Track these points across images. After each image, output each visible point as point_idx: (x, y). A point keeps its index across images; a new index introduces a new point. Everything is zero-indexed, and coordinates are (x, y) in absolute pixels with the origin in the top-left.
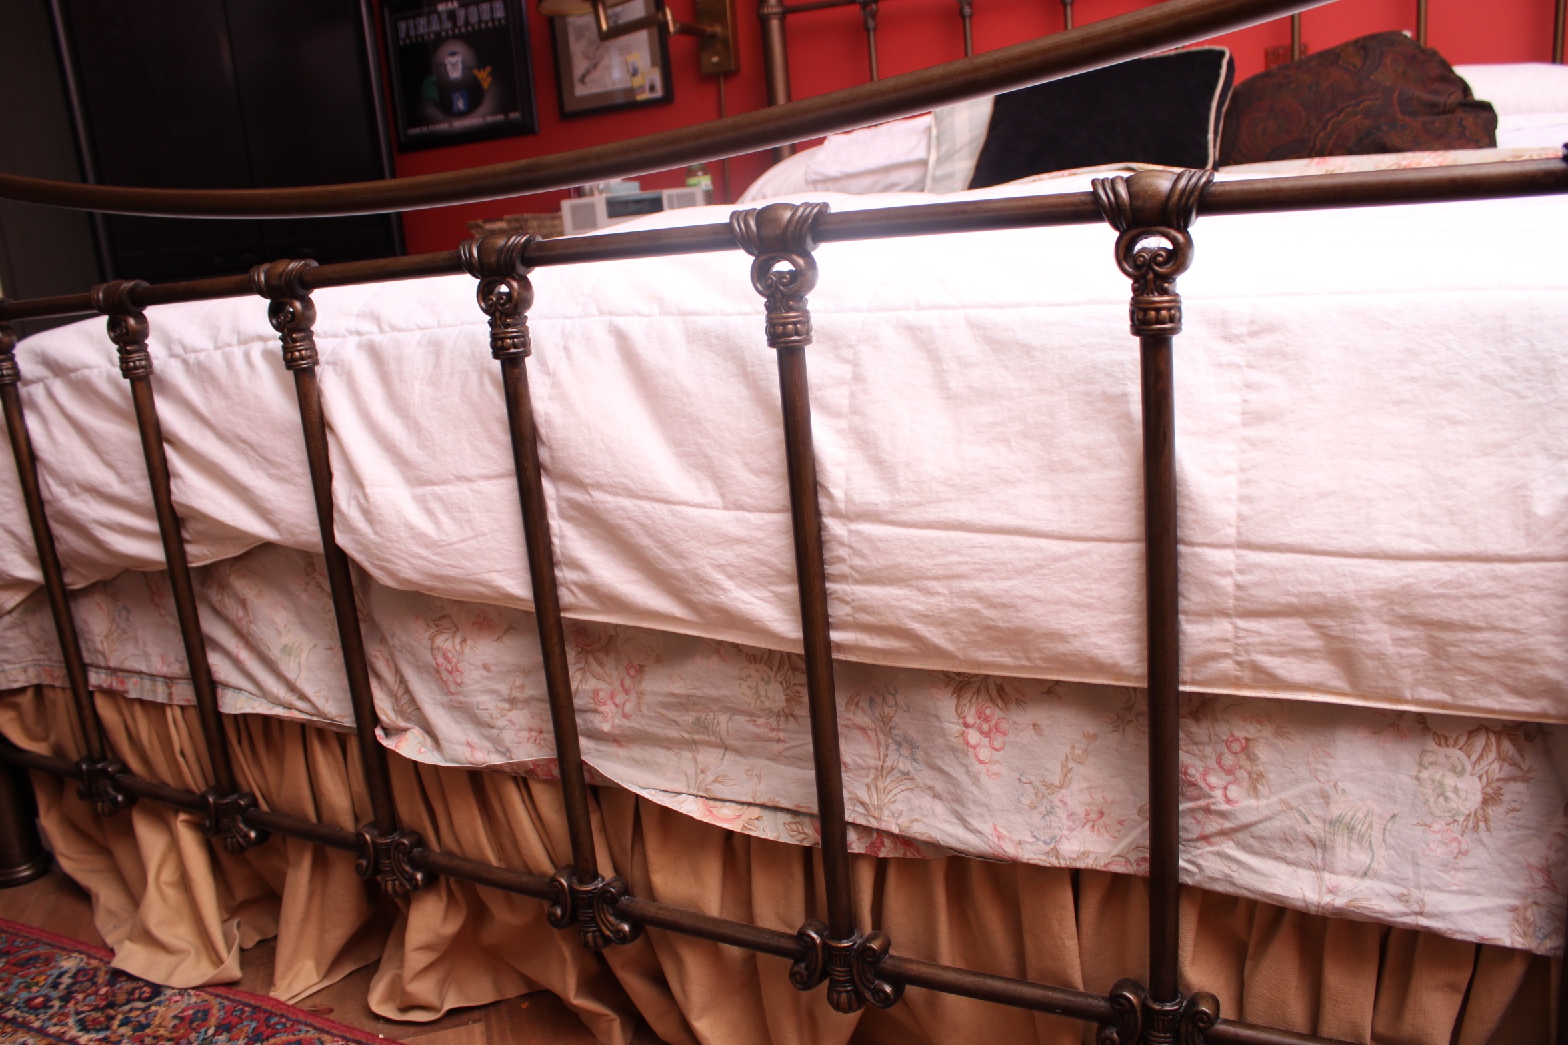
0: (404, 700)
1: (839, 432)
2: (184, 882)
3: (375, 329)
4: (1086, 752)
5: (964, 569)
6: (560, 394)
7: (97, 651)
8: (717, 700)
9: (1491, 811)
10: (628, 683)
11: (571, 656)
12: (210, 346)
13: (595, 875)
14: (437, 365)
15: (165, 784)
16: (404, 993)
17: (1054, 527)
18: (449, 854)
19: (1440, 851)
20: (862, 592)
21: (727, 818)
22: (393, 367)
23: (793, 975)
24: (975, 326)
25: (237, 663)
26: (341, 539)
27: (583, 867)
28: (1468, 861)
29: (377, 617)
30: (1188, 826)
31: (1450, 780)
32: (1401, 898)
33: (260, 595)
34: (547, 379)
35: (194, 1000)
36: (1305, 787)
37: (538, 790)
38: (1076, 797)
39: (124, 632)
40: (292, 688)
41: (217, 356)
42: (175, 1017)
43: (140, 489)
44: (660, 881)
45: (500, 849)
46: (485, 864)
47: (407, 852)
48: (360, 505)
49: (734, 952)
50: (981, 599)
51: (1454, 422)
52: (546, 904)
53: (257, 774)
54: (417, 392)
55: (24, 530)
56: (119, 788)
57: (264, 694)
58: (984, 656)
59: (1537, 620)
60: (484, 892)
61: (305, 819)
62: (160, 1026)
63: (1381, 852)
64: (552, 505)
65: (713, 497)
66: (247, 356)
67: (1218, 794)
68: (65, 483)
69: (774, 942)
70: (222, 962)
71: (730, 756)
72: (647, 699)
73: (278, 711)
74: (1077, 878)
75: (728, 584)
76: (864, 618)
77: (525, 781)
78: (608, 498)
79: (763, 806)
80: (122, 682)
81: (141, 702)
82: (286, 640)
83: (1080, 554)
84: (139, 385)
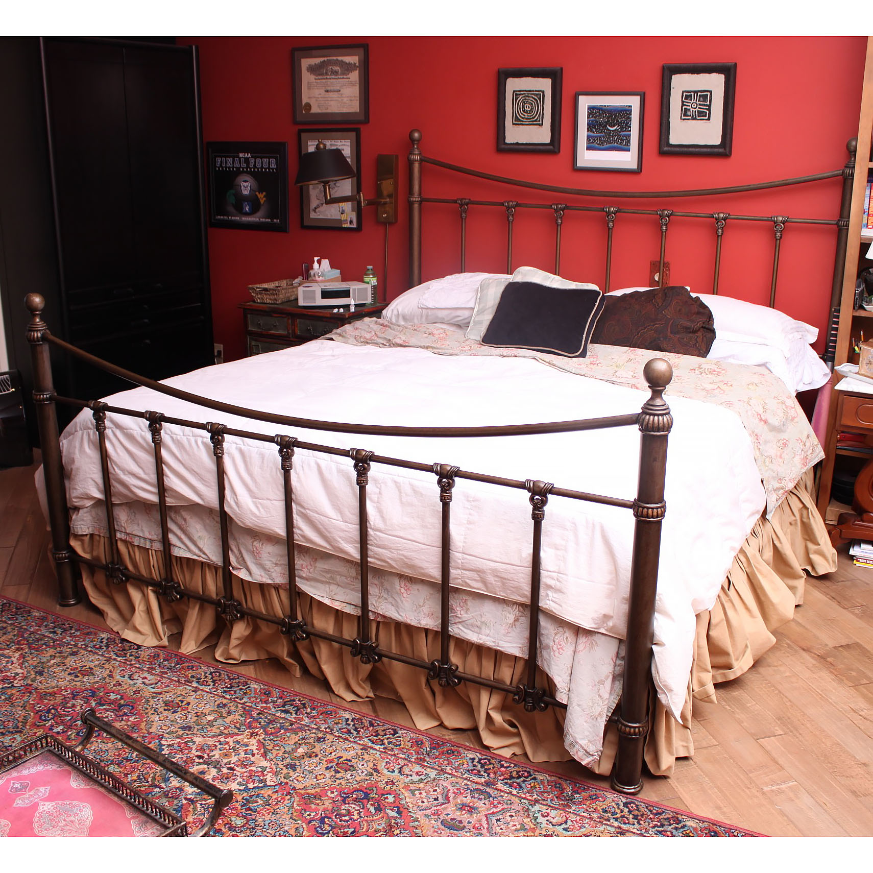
0: (241, 559)
1: (374, 507)
2: (149, 611)
3: (242, 444)
4: (430, 598)
5: (400, 548)
6: (299, 480)
7: (122, 526)
8: (337, 572)
9: (516, 623)
10: (312, 563)
11: (296, 553)
12: (182, 434)
13: (297, 619)
14: (263, 462)
15: (144, 576)
16: (228, 653)
17: (422, 542)
18: (250, 609)
19: (503, 631)
20: (376, 549)
21: (337, 606)
22: (248, 460)
23: (351, 652)
24: (411, 485)
25: (180, 539)
26: (226, 509)
27: (293, 616)
28: (510, 635)
29: (234, 533)
30: (452, 619)
31: (508, 615)
32: (494, 642)
33: (191, 518)
34: (296, 476)
35: (153, 651)
36: (478, 613)
37: (281, 591)
38: (426, 609)
39: (133, 521)
40: (200, 550)
41: (184, 438)
42: (148, 655)
43: (153, 478)
44: (315, 622)
45: (267, 609)
46: (262, 613)
47: (235, 607)
48: (235, 501)
49: (336, 645)
50: (404, 556)
51: (511, 532)
52: (280, 627)
53: (181, 576)
54: (256, 470)
55: (100, 481)
56: (123, 575)
57: (190, 550)
58: (405, 570)
59: (522, 580)
60: (259, 621)
61: (199, 593)
62: (143, 657)
63: (492, 631)
64: (294, 511)
65: (340, 518)
66: (196, 442)
67: (459, 612)
68: (123, 470)
69: (347, 642)
70: (162, 640)
71: (339, 588)
72: (317, 569)
73: (195, 557)
74: (427, 631)
75: (342, 542)
76: (377, 556)
77: (277, 588)
78: (311, 513)
79: (347, 603)
80: (131, 539)
81: (138, 546)
82: (200, 534)
83: (428, 549)
84: (157, 446)
